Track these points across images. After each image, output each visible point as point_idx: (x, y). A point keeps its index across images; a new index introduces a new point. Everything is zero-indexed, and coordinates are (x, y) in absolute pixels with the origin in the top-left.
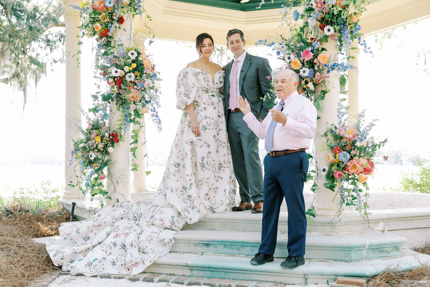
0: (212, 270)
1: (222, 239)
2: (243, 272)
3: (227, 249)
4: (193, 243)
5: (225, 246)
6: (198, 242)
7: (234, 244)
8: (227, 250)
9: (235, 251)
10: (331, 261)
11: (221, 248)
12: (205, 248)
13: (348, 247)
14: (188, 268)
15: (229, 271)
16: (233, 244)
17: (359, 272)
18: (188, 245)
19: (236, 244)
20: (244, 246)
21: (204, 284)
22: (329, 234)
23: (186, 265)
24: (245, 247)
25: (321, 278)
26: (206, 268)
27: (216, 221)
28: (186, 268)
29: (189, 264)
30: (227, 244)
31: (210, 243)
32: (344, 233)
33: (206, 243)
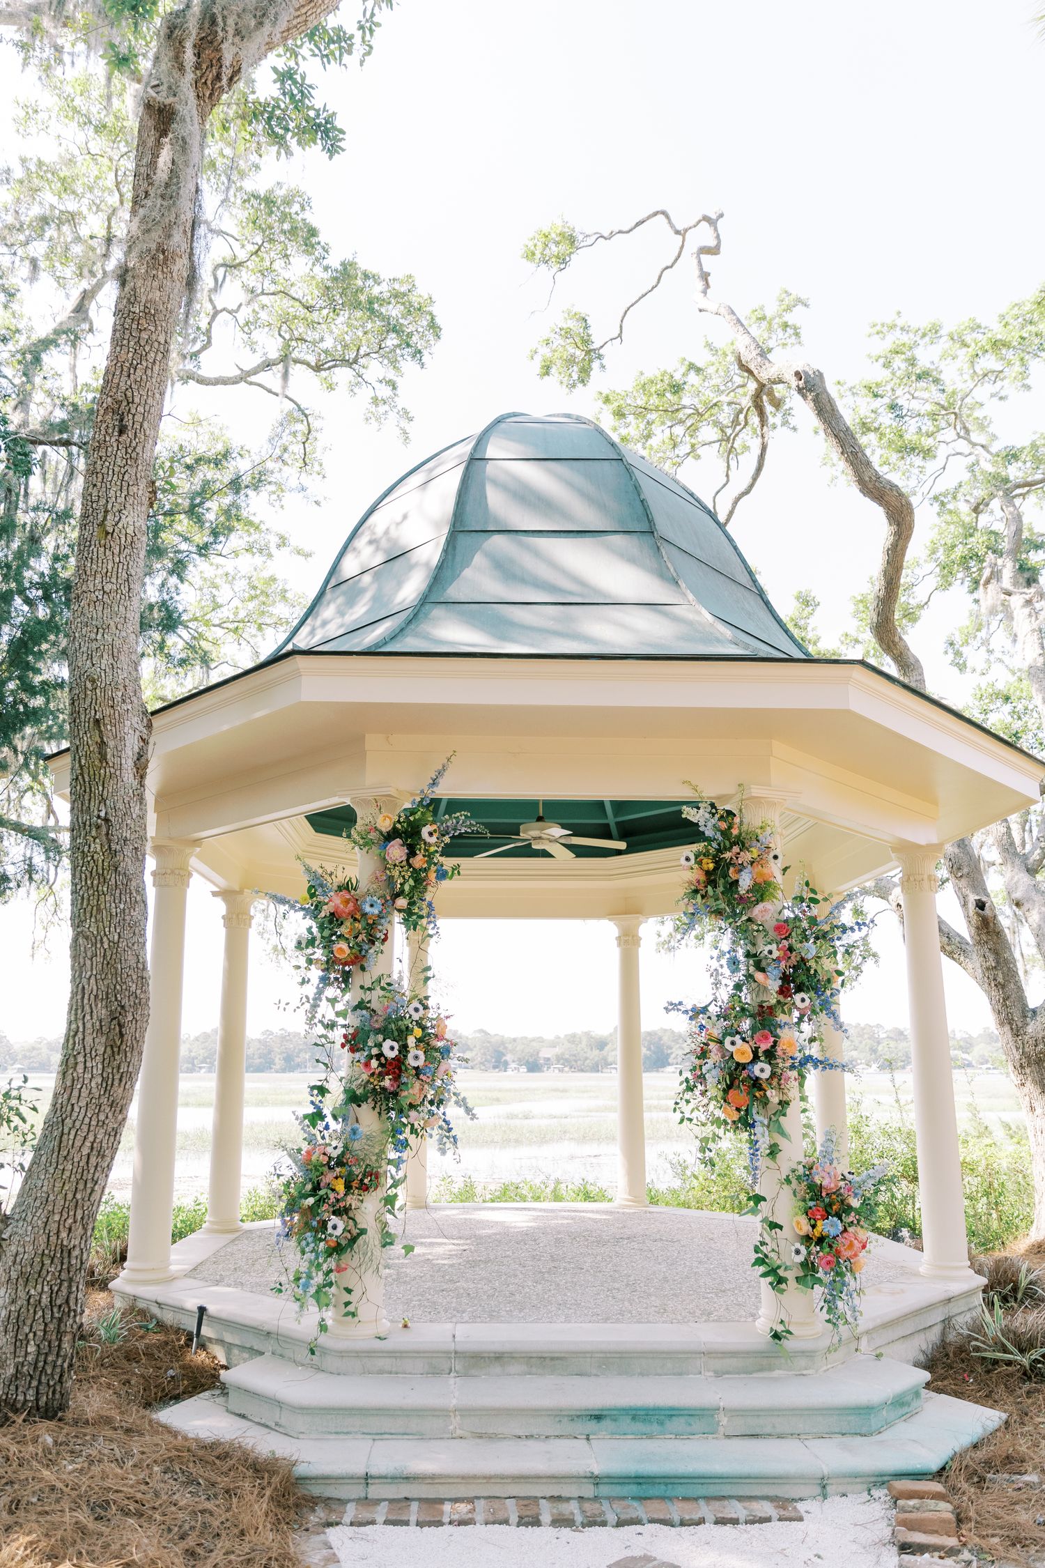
0: (641, 1481)
1: (632, 1404)
2: (703, 1481)
3: (638, 1424)
4: (568, 1416)
5: (634, 1418)
6: (578, 1413)
7: (654, 1412)
8: (640, 1427)
9: (655, 1428)
10: (836, 1436)
11: (626, 1423)
12: (592, 1426)
13: (868, 1408)
14: (592, 1480)
15: (672, 1481)
16: (651, 1413)
17: (919, 1466)
18: (557, 1419)
19: (657, 1412)
20: (672, 1416)
21: (652, 1521)
22: (804, 1372)
23: (589, 1475)
24: (674, 1418)
25: (852, 1483)
26: (630, 1478)
27: (588, 1355)
28: (586, 1480)
29: (596, 1473)
30: (639, 1413)
31: (605, 1413)
32: (825, 1368)
33: (597, 1413)
